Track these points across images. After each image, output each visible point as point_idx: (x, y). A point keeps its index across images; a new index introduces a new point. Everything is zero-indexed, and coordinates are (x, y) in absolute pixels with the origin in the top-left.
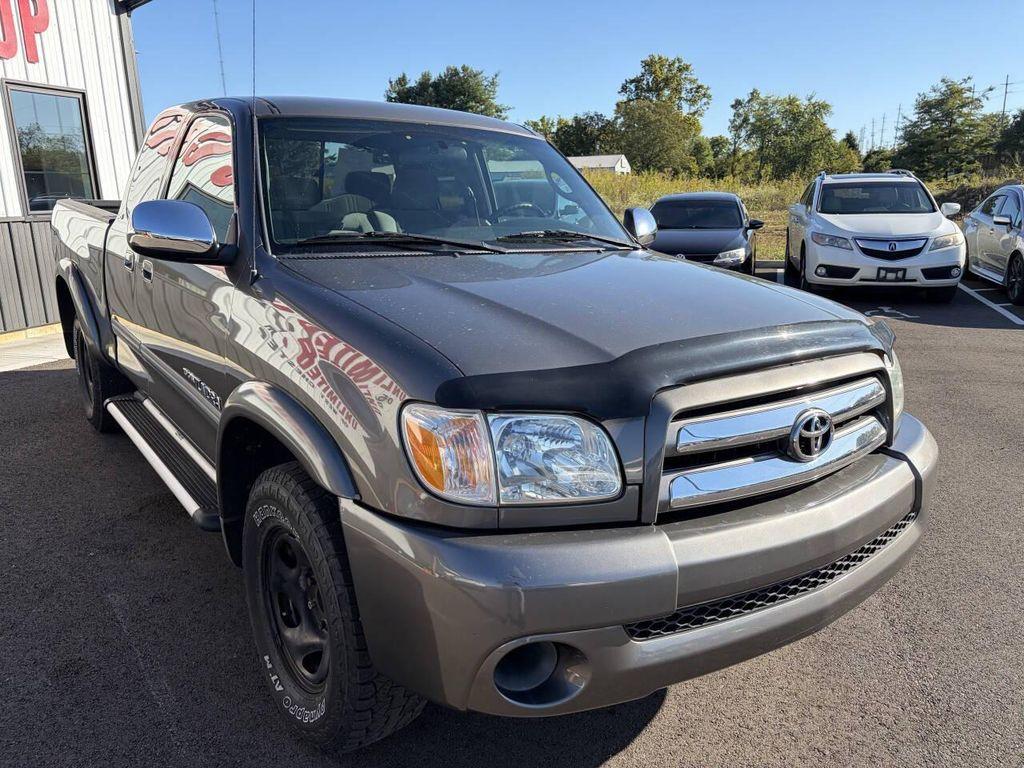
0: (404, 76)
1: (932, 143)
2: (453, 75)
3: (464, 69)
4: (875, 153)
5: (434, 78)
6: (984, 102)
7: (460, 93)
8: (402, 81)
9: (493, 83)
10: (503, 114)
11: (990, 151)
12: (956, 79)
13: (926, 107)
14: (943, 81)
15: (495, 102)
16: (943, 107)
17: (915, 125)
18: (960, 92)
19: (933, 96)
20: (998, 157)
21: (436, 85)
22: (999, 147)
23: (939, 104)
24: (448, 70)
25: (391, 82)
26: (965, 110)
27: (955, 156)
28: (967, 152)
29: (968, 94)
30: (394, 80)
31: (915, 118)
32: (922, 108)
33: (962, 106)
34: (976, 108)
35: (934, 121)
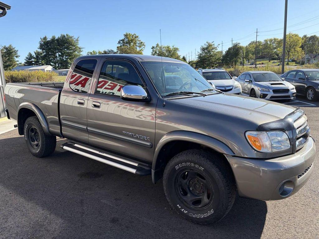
0: (46, 37)
1: (206, 59)
2: (63, 37)
3: (67, 35)
4: (191, 62)
5: (56, 38)
6: (218, 48)
7: (66, 43)
8: (45, 38)
9: (77, 40)
10: (81, 50)
11: (220, 61)
12: (210, 42)
13: (203, 49)
14: (207, 42)
15: (79, 46)
16: (207, 49)
17: (201, 54)
18: (211, 45)
19: (205, 47)
20: (222, 63)
21: (57, 40)
22: (222, 60)
23: (207, 48)
24: (61, 35)
25: (41, 39)
26: (213, 50)
27: (212, 63)
28: (215, 61)
29: (213, 46)
30: (42, 38)
31: (201, 52)
32: (202, 49)
33: (212, 49)
34: (216, 50)
35: (206, 53)
